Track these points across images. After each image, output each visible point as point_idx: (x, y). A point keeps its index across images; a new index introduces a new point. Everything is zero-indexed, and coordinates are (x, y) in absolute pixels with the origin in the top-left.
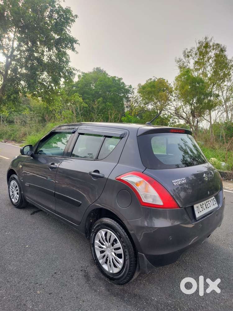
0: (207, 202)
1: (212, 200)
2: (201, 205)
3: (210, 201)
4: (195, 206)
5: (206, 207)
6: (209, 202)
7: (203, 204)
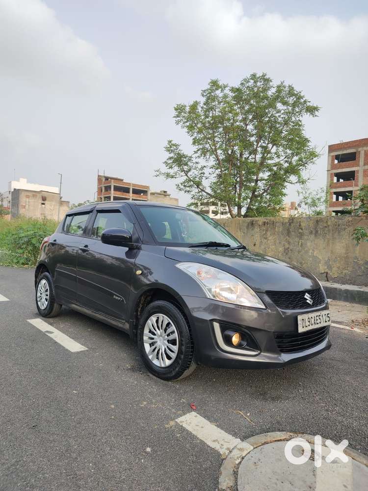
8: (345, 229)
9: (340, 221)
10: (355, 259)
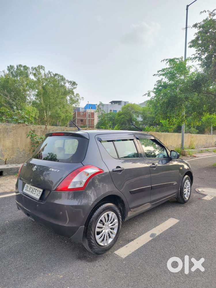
0: (35, 189)
1: (39, 191)
2: (30, 187)
3: (38, 191)
4: (26, 185)
5: (32, 192)
6: (36, 191)
7: (32, 188)
8: (11, 131)
9: (8, 127)
10: (18, 149)
